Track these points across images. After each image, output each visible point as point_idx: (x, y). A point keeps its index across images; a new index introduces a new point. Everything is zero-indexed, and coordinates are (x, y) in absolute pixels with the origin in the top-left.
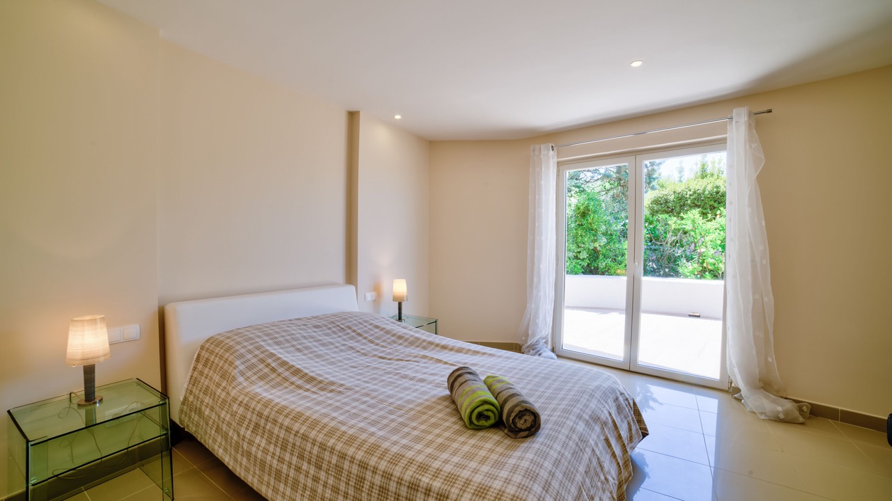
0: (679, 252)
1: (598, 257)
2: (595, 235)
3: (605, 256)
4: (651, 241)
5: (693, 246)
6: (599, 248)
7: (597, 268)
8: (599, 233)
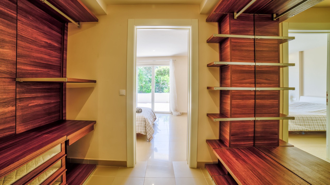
0: (164, 86)
1: (142, 88)
2: (142, 82)
3: (145, 88)
4: (157, 83)
5: (167, 84)
6: (143, 85)
7: (142, 91)
8: (143, 81)
